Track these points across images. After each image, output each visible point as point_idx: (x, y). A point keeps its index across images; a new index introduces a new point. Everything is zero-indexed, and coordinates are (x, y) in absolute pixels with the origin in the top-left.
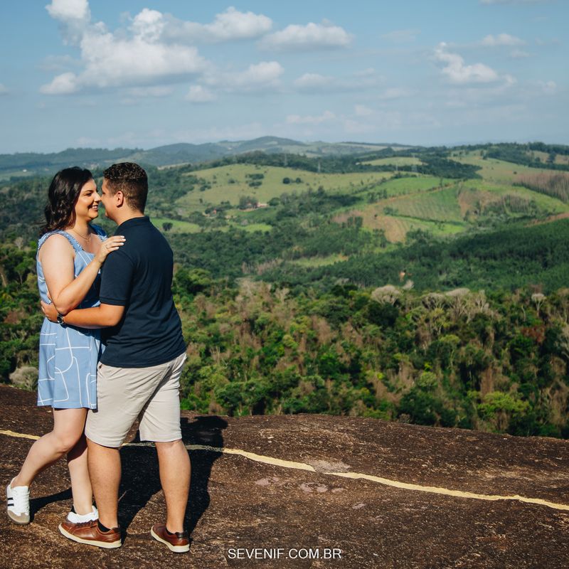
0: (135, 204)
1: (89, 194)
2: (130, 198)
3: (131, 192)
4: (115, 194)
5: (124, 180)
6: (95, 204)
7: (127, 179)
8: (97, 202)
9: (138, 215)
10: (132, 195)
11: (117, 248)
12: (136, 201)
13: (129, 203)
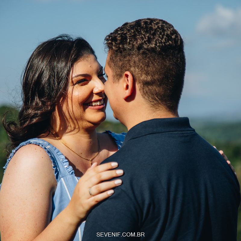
0: (157, 94)
1: (85, 79)
2: (146, 84)
3: (147, 74)
4: (121, 76)
5: (135, 51)
6: (95, 98)
7: (140, 47)
8: (98, 94)
9: (162, 114)
10: (149, 78)
11: (111, 192)
12: (157, 89)
13: (144, 94)
